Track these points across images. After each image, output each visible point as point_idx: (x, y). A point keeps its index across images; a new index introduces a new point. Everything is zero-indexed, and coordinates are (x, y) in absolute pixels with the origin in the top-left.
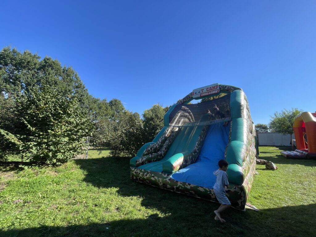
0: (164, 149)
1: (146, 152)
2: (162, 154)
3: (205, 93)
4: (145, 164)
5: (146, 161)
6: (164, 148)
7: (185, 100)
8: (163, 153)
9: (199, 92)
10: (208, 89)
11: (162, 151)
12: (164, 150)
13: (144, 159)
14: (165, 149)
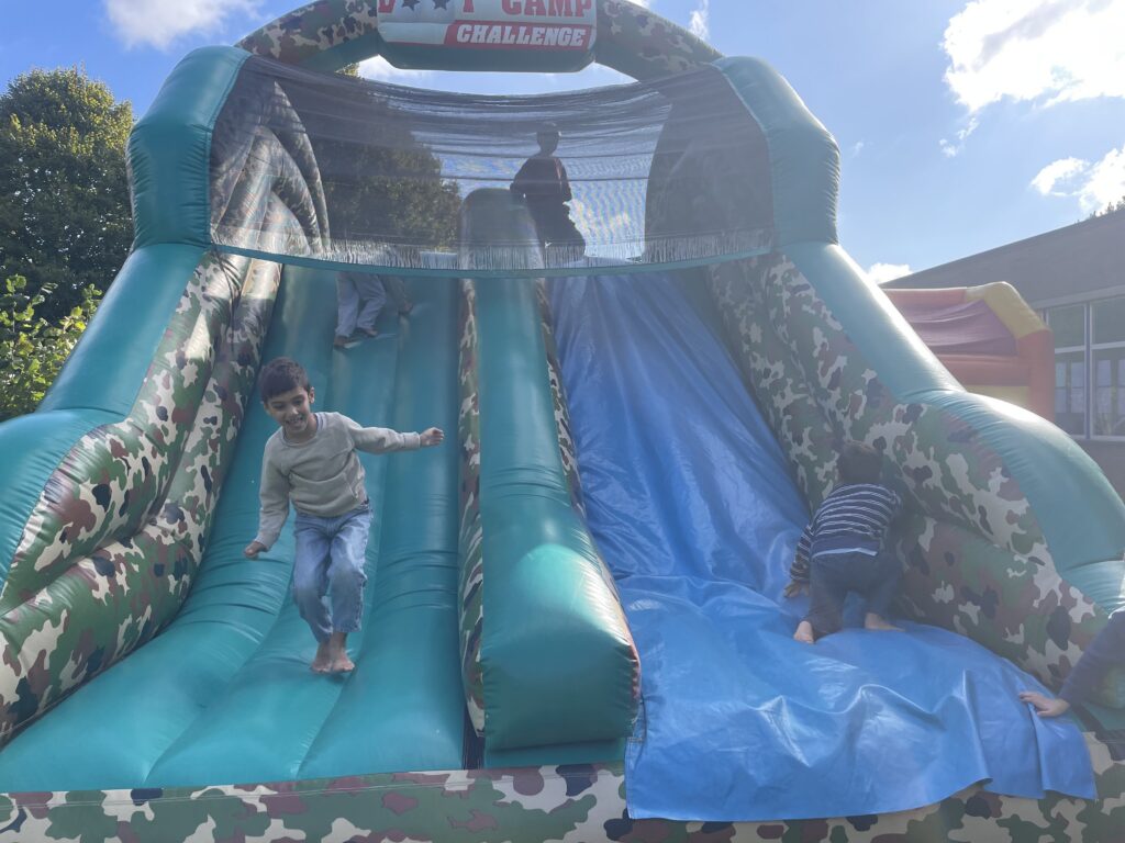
0: (199, 489)
1: (45, 538)
2: (187, 543)
4: (60, 698)
5: (59, 657)
6: (199, 480)
7: (299, 40)
8: (195, 530)
11: (187, 515)
12: (202, 500)
13: (45, 638)
14: (208, 486)
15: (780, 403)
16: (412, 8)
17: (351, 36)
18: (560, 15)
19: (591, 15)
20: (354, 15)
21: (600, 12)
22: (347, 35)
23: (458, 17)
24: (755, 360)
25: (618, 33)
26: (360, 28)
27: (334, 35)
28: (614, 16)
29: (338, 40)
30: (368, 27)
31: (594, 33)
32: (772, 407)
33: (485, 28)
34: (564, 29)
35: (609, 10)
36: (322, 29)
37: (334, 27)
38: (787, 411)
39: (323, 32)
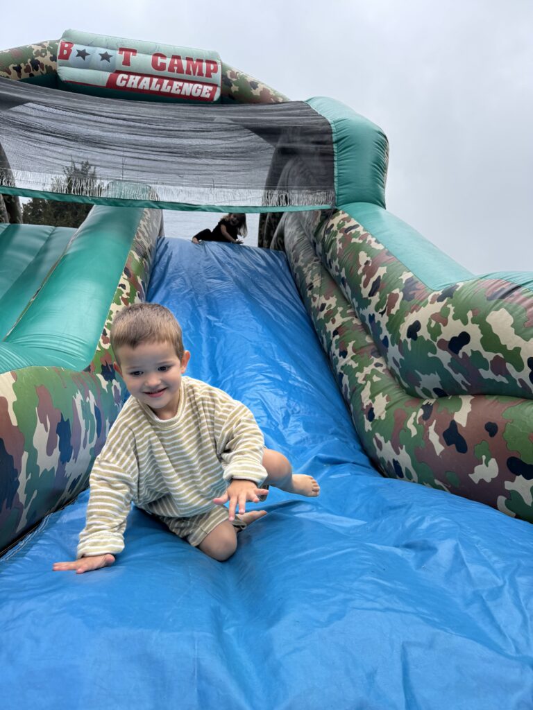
3: (143, 75)
9: (105, 57)
10: (160, 60)
15: (331, 327)
16: (84, 59)
17: (34, 72)
18: (194, 74)
19: (217, 77)
20: (39, 58)
21: (224, 76)
22: (32, 72)
23: (118, 69)
24: (315, 299)
25: (235, 92)
26: (43, 68)
27: (22, 71)
28: (234, 80)
29: (25, 75)
30: (49, 68)
31: (219, 89)
32: (325, 332)
33: (138, 78)
34: (196, 85)
35: (231, 76)
36: (12, 65)
37: (22, 65)
38: (336, 333)
39: (14, 68)
